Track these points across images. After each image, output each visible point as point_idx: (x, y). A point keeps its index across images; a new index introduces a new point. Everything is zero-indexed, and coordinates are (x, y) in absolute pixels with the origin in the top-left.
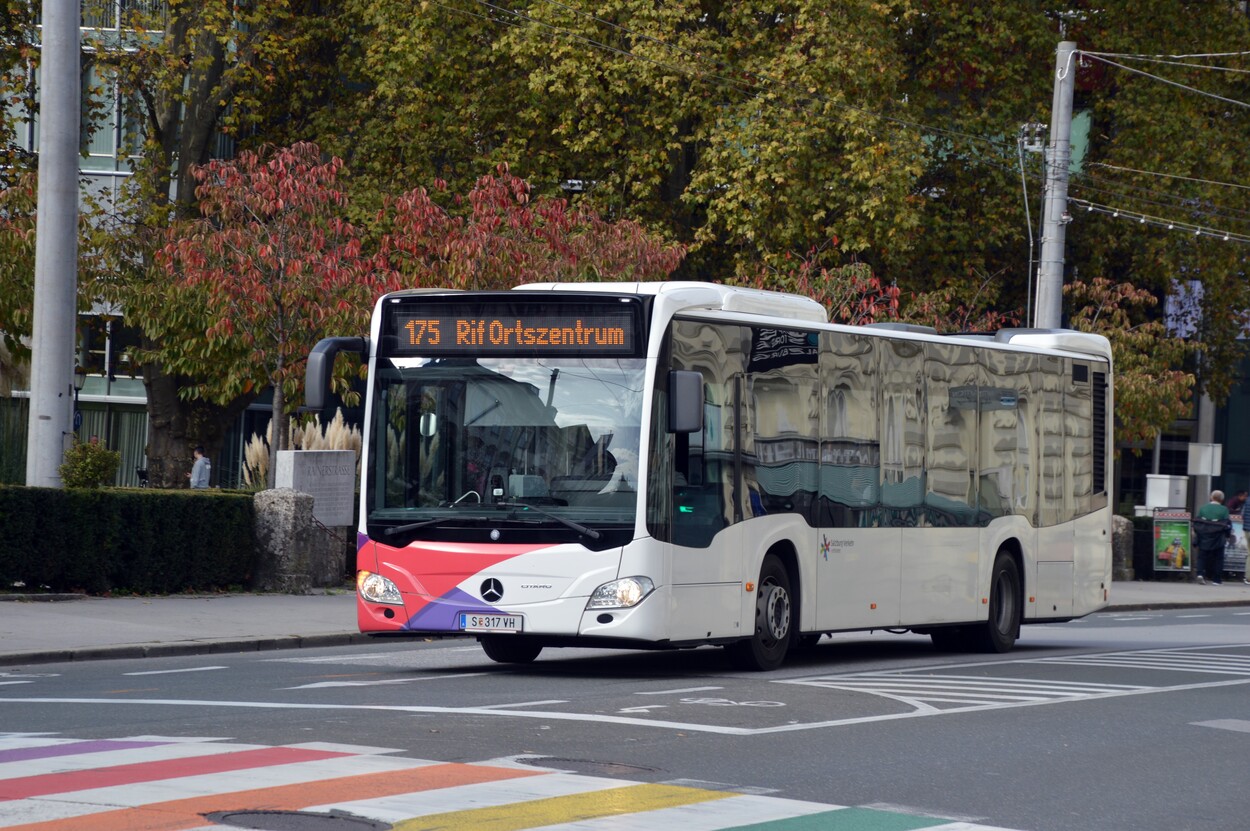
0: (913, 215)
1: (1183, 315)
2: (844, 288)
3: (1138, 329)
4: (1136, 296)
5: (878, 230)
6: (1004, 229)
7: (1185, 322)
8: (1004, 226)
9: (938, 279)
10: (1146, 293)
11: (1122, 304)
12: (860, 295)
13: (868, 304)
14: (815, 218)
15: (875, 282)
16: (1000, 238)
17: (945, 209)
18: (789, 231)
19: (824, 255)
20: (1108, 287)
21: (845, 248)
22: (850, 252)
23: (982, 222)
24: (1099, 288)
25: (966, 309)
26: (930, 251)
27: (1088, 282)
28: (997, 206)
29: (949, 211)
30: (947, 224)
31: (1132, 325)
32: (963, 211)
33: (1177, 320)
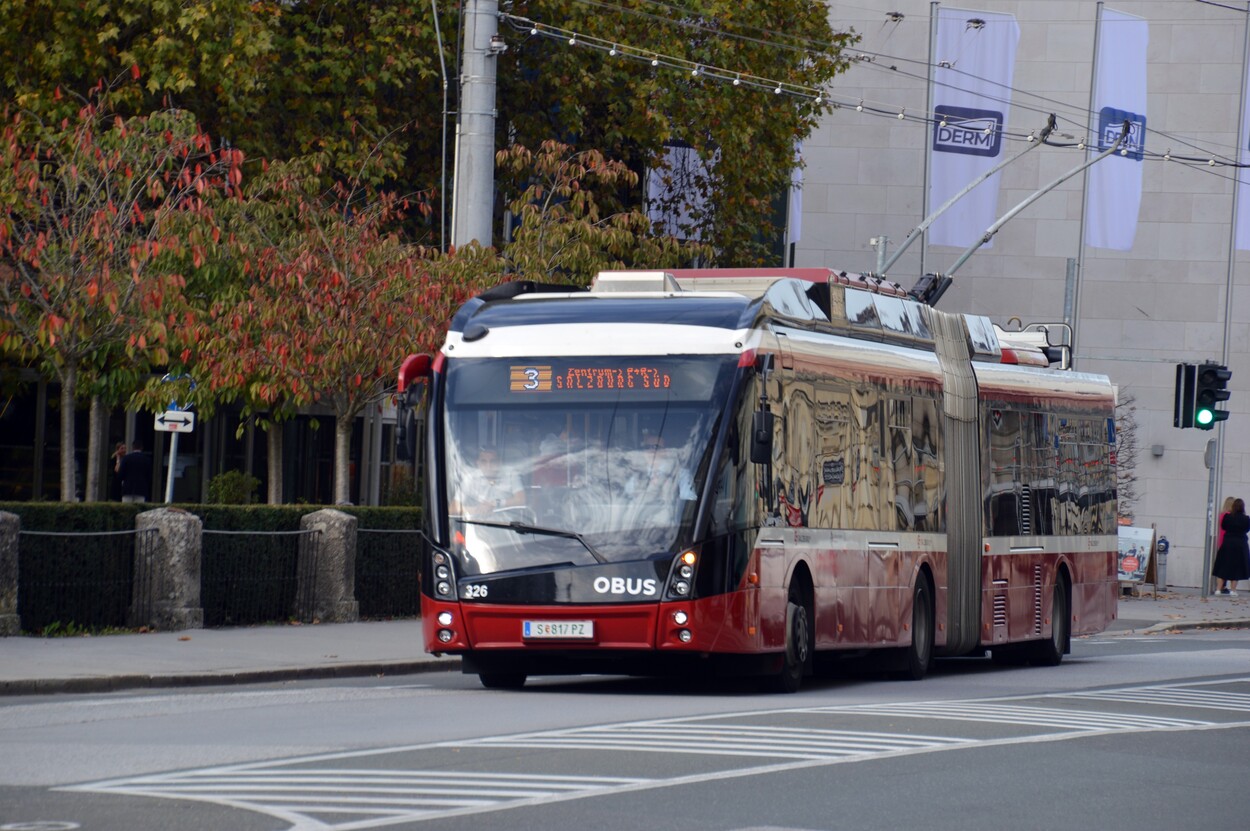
0: (263, 34)
1: (672, 200)
2: (153, 151)
3: (609, 222)
4: (607, 171)
5: (205, 57)
6: (404, 60)
7: (676, 211)
8: (404, 55)
9: (304, 138)
10: (621, 166)
11: (585, 184)
12: (179, 161)
13: (193, 176)
14: (102, 37)
15: (204, 140)
16: (398, 74)
17: (310, 25)
18: (57, 57)
19: (117, 96)
20: (564, 157)
21: (154, 85)
22: (161, 92)
23: (370, 48)
24: (550, 158)
25: (347, 186)
26: (288, 93)
27: (535, 147)
28: (392, 22)
29: (316, 30)
30: (316, 49)
31: (601, 216)
32: (339, 29)
33: (665, 209)
